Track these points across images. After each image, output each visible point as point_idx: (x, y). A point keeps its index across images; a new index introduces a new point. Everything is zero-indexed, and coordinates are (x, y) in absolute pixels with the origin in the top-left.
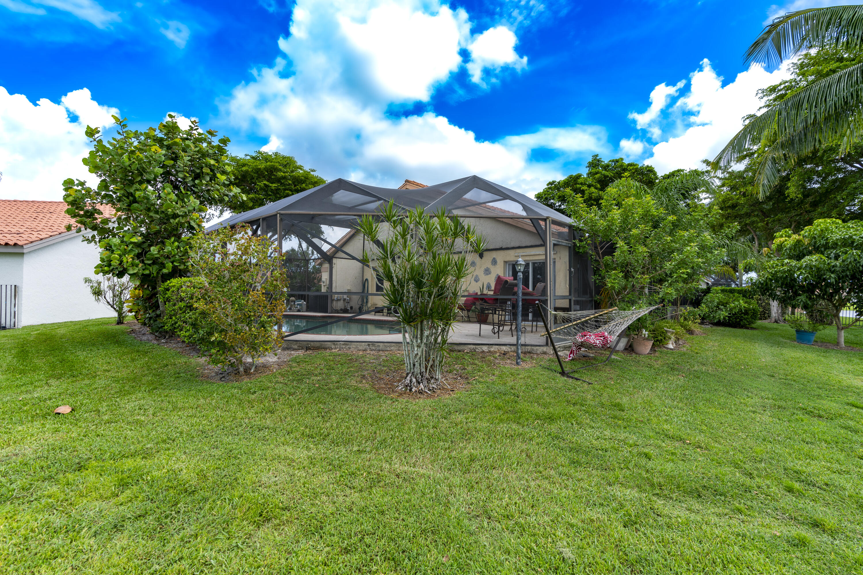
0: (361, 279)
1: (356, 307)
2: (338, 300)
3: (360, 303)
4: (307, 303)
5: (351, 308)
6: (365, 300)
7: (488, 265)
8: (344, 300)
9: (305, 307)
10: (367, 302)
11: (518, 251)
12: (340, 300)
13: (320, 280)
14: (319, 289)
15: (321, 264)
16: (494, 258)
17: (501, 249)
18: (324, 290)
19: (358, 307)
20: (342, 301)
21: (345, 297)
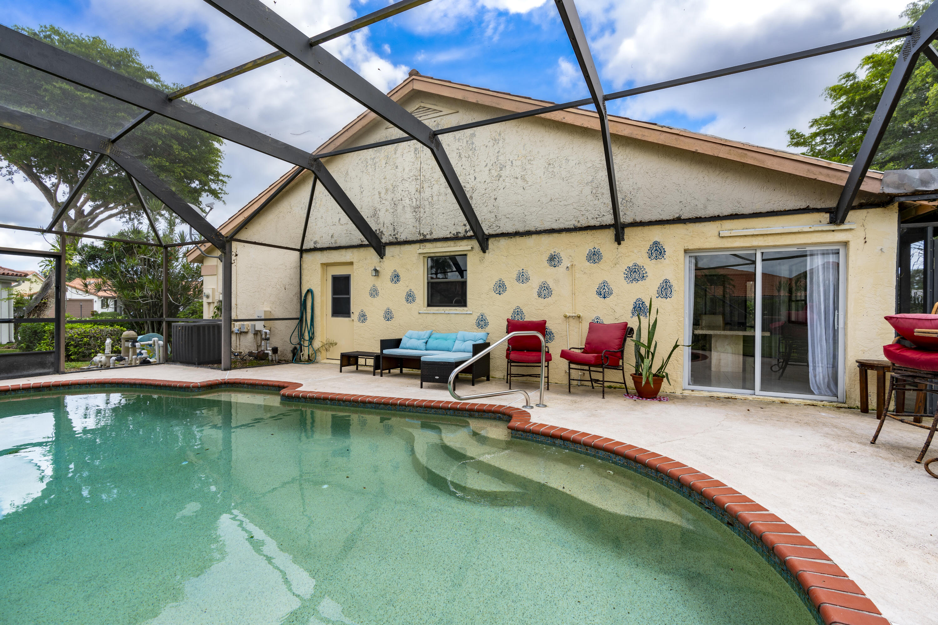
0: (297, 289)
1: (286, 348)
2: (242, 333)
3: (295, 340)
4: (168, 341)
5: (275, 350)
6: (307, 337)
7: (642, 259)
8: (257, 333)
9: (159, 353)
10: (311, 339)
11: (728, 224)
12: (246, 333)
13: (199, 292)
14: (198, 312)
15: (200, 259)
16: (656, 243)
17: (678, 221)
18: (208, 314)
19: (290, 348)
20: (250, 336)
21: (259, 326)
